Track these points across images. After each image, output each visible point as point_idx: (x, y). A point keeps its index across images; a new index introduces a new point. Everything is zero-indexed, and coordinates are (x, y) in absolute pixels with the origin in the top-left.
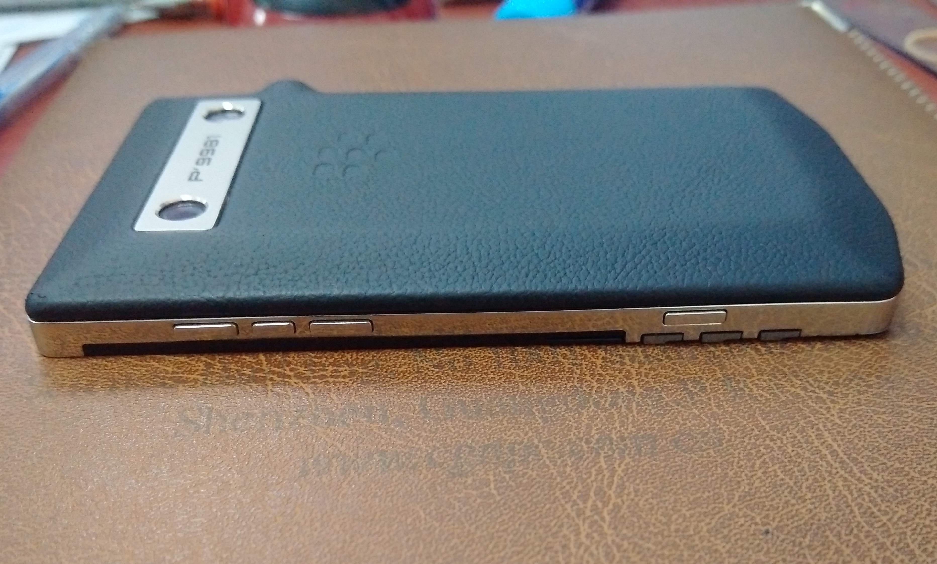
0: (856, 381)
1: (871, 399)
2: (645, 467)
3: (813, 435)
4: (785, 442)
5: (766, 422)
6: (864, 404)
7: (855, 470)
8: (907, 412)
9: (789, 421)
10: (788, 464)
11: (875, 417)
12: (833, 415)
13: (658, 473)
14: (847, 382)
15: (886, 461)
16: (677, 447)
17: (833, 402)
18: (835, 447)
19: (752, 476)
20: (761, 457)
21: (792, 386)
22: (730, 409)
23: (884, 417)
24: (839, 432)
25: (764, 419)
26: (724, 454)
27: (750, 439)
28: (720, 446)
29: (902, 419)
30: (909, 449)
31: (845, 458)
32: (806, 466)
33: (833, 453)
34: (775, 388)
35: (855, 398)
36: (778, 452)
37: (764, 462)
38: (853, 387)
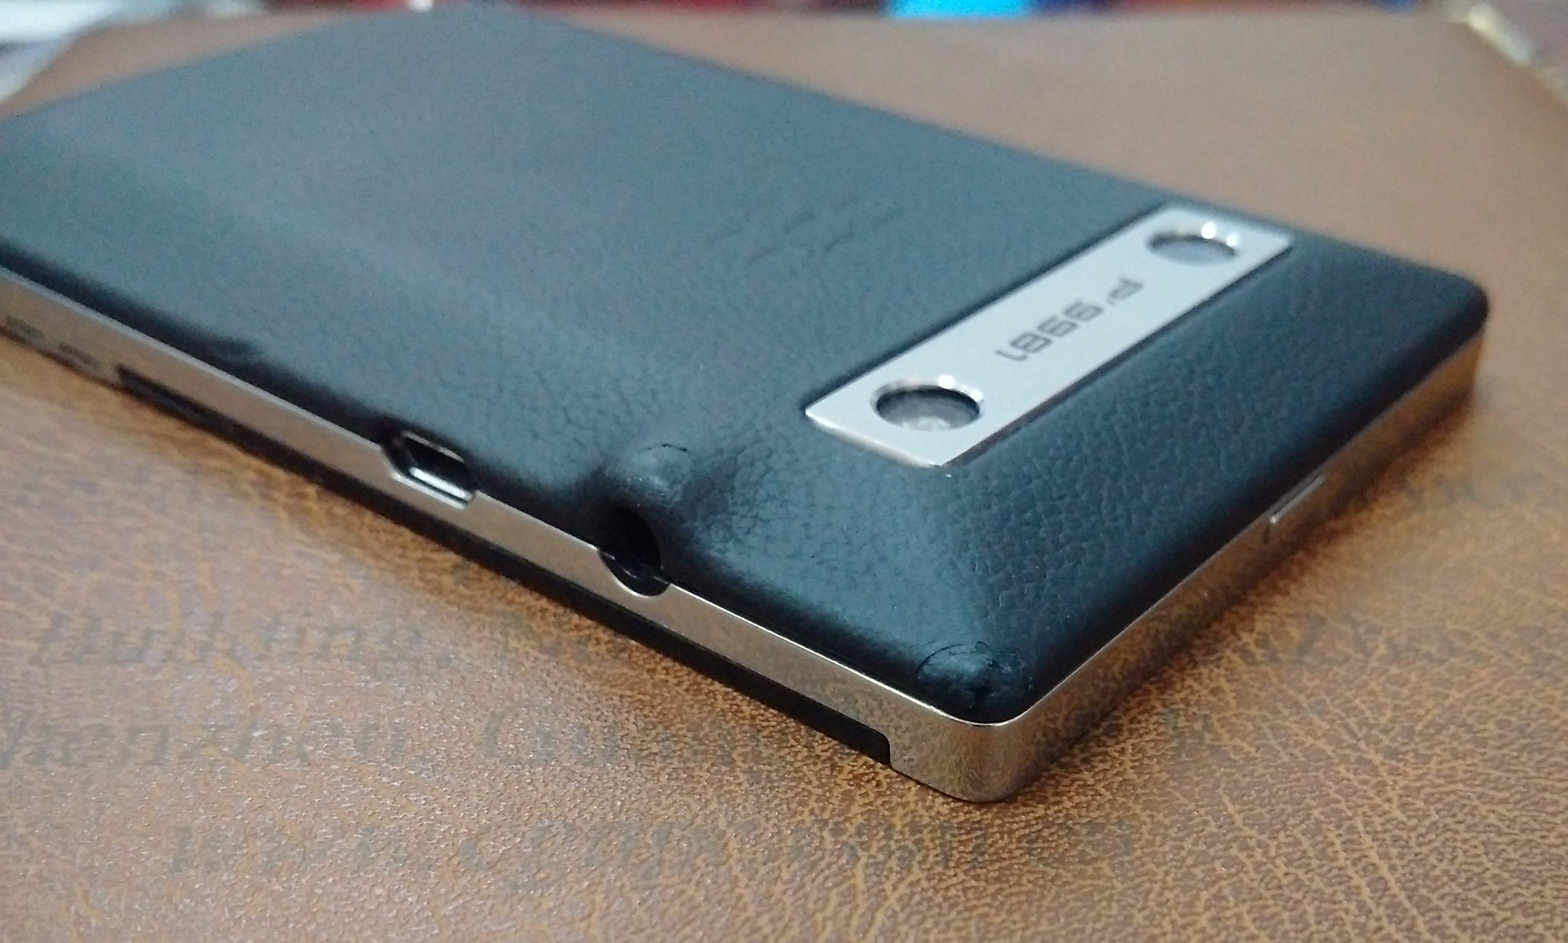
0: (1453, 728)
1: (1480, 770)
2: (952, 892)
3: (1337, 842)
4: (1273, 853)
5: (1238, 807)
6: (1463, 781)
7: (1421, 927)
8: (1555, 803)
9: (1289, 809)
10: (1271, 902)
11: (1483, 810)
12: (1389, 800)
13: (975, 907)
14: (1432, 731)
15: (1494, 909)
16: (1029, 852)
17: (1393, 771)
18: (1384, 871)
19: (1184, 927)
20: (1214, 883)
21: (1309, 733)
22: (1164, 776)
23: (1501, 809)
24: (1396, 839)
25: (1233, 801)
26: (1131, 874)
27: (1196, 844)
28: (1127, 853)
29: (1543, 816)
30: (1550, 884)
31: (1402, 896)
32: (1311, 910)
33: (1379, 885)
34: (1270, 736)
35: (1445, 766)
36: (1253, 875)
37: (1219, 896)
38: (1442, 743)
